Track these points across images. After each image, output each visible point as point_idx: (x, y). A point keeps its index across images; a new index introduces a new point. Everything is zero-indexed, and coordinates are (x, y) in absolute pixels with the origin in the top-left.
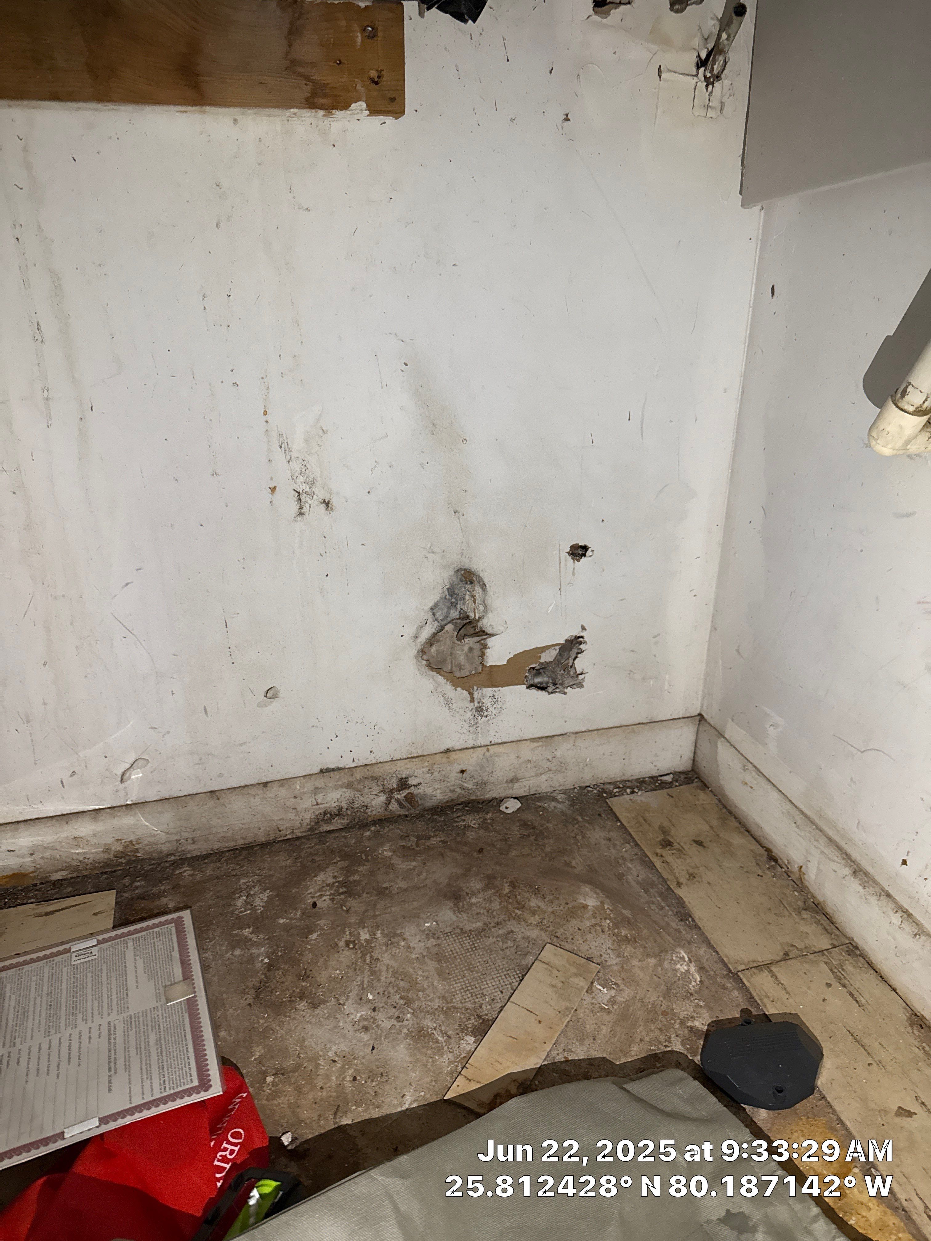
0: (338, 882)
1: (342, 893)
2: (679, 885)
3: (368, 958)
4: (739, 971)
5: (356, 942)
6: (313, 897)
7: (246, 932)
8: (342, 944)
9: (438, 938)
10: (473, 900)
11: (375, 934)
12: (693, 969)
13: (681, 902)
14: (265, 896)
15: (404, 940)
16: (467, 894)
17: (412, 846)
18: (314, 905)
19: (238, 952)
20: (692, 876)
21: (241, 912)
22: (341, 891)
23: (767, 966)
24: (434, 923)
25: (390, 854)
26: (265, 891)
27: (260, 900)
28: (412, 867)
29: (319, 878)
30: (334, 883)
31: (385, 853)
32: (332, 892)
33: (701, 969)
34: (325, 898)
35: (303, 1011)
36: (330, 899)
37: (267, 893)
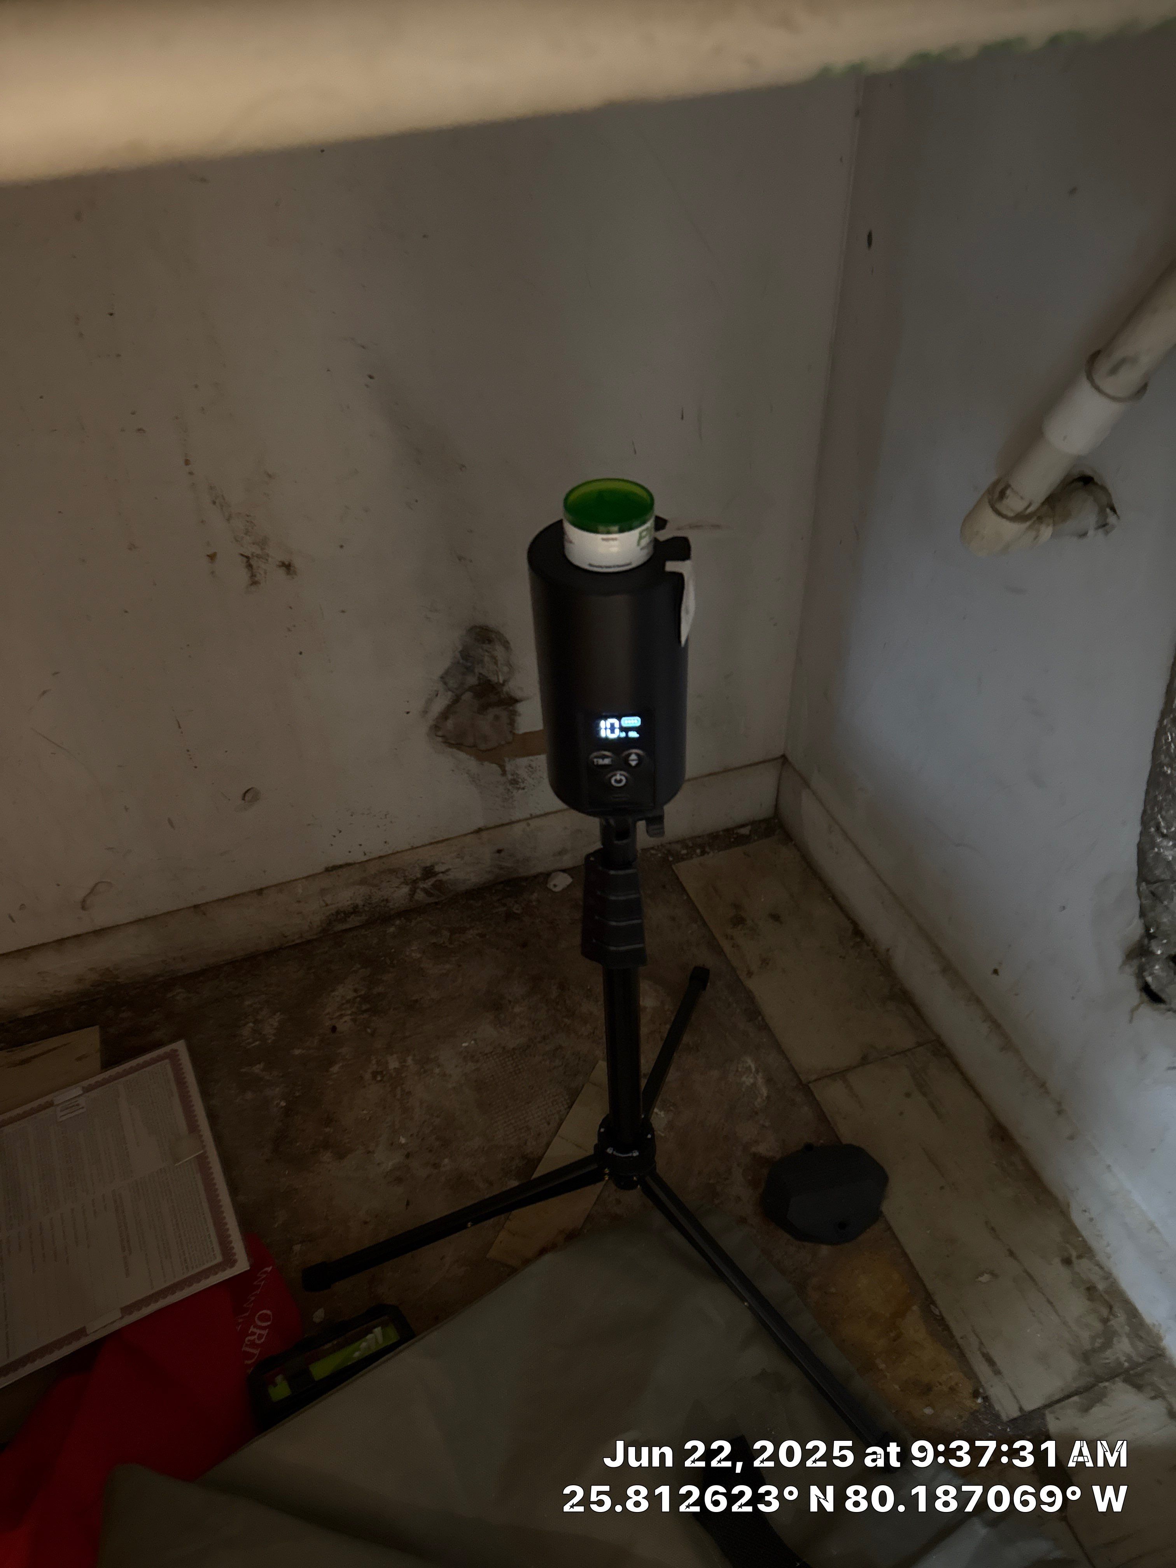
0: (359, 996)
1: (366, 1011)
2: (750, 974)
3: (399, 1091)
4: (810, 1082)
5: (384, 1073)
6: (331, 1019)
7: (257, 1069)
8: (368, 1076)
9: (477, 1061)
10: (517, 1010)
11: (405, 1061)
12: (760, 1081)
13: (750, 997)
14: (275, 1021)
15: (439, 1066)
16: (510, 1002)
17: (444, 943)
18: (334, 1029)
19: (249, 1095)
20: (765, 962)
21: (249, 1044)
22: (364, 1007)
23: (841, 1074)
24: (473, 1042)
25: (419, 956)
26: (275, 1014)
27: (271, 1025)
28: (444, 971)
29: (336, 993)
30: (356, 998)
31: (413, 954)
32: (354, 1010)
33: (769, 1081)
34: (346, 1018)
35: (329, 1163)
36: (352, 1020)
37: (278, 1016)
